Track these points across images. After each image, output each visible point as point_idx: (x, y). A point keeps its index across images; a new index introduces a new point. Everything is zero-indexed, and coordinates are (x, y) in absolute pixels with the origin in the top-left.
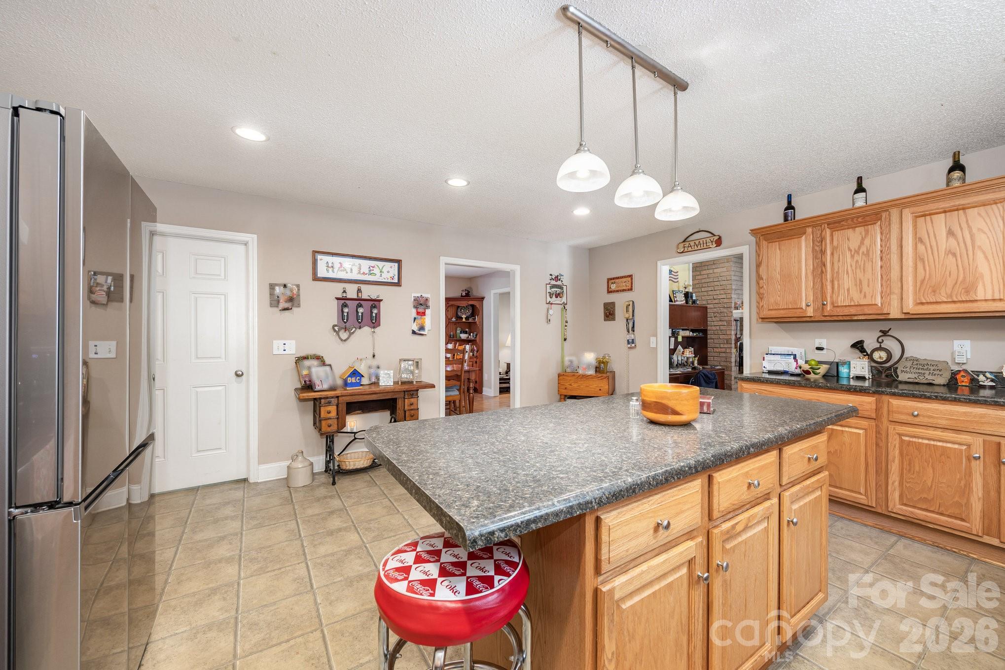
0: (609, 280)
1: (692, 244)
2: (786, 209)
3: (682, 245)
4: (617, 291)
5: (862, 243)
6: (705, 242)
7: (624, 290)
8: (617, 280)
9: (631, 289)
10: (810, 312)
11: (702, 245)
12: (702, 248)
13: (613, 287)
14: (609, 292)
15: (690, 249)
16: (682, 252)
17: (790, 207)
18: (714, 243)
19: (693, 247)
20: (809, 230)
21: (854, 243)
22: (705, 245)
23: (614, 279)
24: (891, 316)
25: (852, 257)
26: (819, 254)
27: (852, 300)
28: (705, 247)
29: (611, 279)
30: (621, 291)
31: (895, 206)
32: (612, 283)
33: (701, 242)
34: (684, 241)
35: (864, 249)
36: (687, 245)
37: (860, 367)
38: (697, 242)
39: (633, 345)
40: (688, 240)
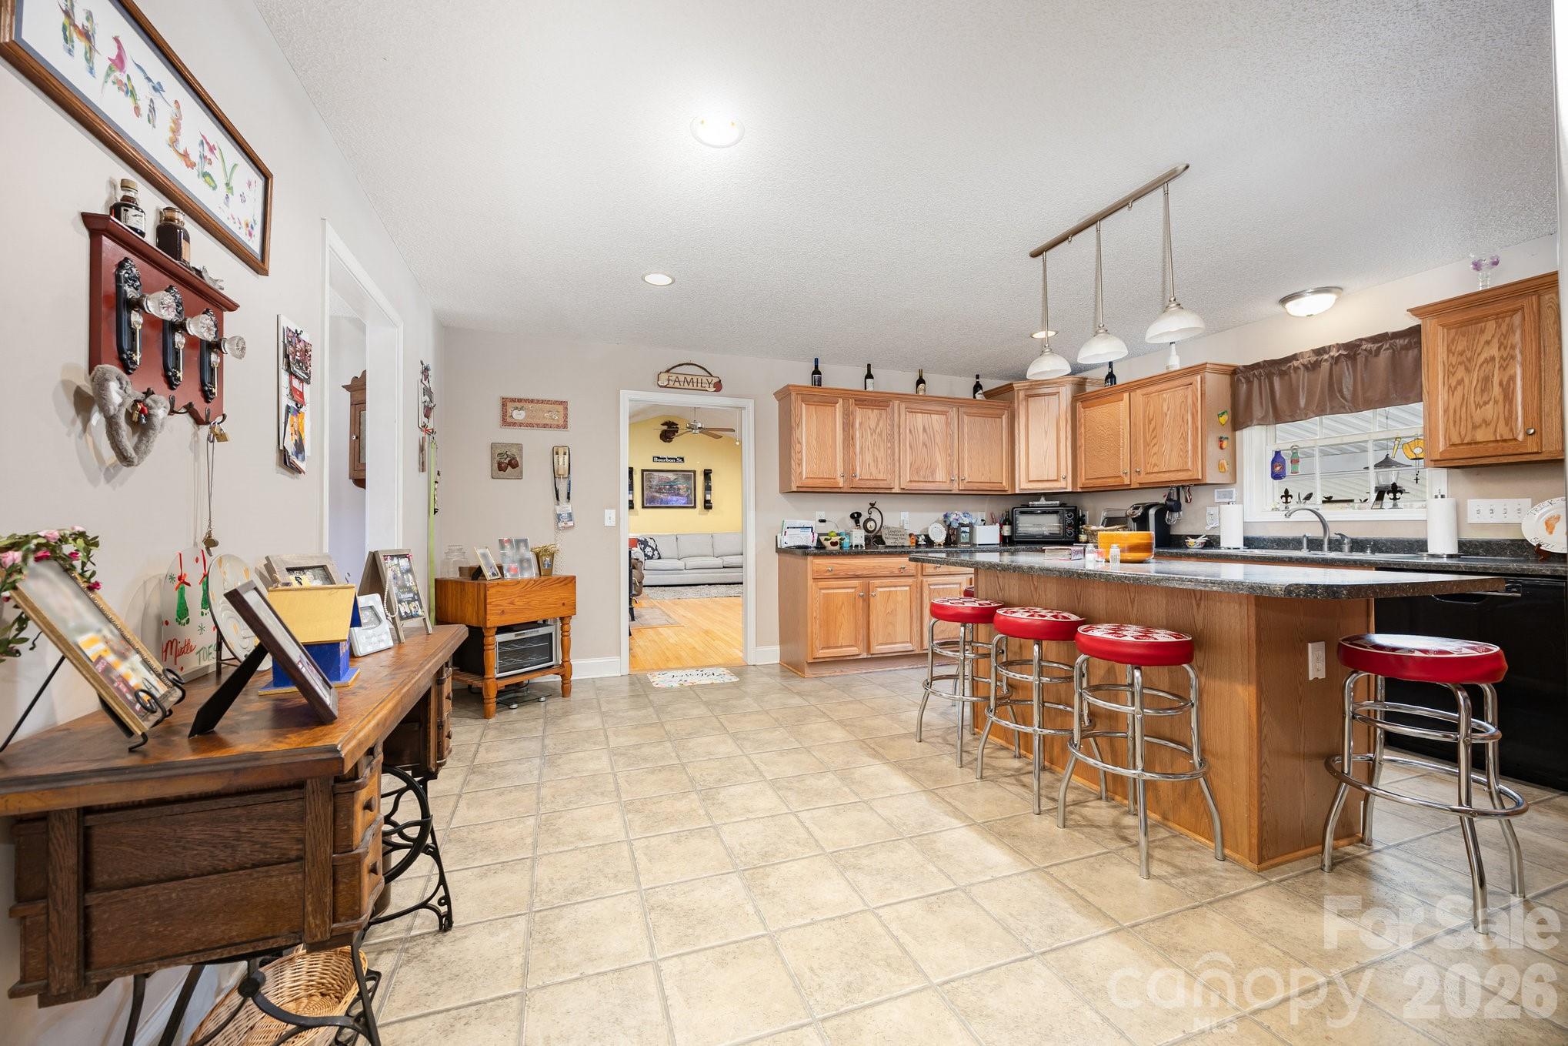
0: (505, 402)
1: (681, 378)
2: (814, 373)
3: (664, 376)
4: (530, 425)
5: (878, 424)
6: (699, 381)
7: (545, 426)
8: (530, 405)
9: (565, 427)
10: (841, 483)
11: (695, 384)
12: (695, 387)
13: (519, 415)
14: (506, 422)
15: (677, 384)
16: (665, 387)
17: (816, 372)
18: (711, 386)
19: (682, 383)
20: (841, 401)
21: (873, 424)
22: (699, 385)
23: (520, 400)
24: (893, 491)
25: (872, 435)
26: (848, 426)
27: (871, 473)
28: (699, 387)
29: (513, 400)
30: (538, 425)
31: (897, 398)
32: (516, 409)
33: (695, 380)
34: (668, 371)
35: (878, 430)
36: (674, 378)
37: (858, 537)
38: (689, 379)
39: (570, 524)
40: (673, 371)
